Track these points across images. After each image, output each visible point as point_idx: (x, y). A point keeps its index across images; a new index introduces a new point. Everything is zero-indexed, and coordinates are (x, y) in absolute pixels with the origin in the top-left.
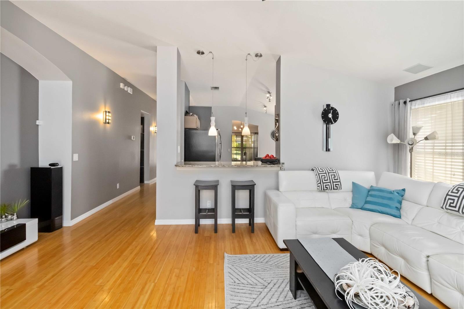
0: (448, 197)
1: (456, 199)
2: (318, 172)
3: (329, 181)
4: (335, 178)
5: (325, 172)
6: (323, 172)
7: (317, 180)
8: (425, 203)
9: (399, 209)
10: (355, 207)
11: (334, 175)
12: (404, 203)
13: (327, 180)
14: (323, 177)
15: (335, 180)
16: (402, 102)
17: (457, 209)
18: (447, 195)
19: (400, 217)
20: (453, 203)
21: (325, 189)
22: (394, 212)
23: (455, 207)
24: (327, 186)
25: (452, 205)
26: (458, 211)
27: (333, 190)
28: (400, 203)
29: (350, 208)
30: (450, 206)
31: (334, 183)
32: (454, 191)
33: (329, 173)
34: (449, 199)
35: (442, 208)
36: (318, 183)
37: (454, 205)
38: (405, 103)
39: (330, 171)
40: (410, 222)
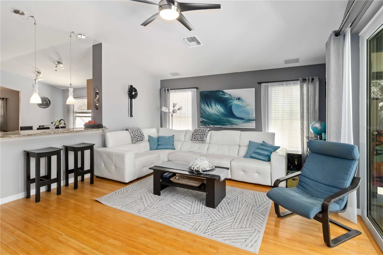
0: (193, 135)
1: (196, 135)
2: (131, 131)
3: (138, 136)
4: (141, 134)
5: (135, 131)
6: (134, 131)
7: (131, 136)
8: (183, 140)
9: (173, 145)
10: (153, 149)
11: (140, 132)
12: (174, 142)
13: (137, 135)
14: (135, 134)
15: (141, 135)
16: (166, 89)
17: (197, 139)
18: (193, 134)
19: (175, 149)
20: (195, 137)
21: (137, 141)
22: (172, 147)
23: (196, 139)
24: (138, 139)
25: (195, 138)
26: (197, 140)
27: (141, 142)
28: (173, 142)
29: (150, 150)
30: (194, 139)
31: (141, 137)
32: (195, 132)
33: (137, 131)
34: (194, 136)
35: (191, 140)
36: (133, 138)
37: (196, 138)
38: (168, 90)
39: (138, 129)
40: (179, 150)
